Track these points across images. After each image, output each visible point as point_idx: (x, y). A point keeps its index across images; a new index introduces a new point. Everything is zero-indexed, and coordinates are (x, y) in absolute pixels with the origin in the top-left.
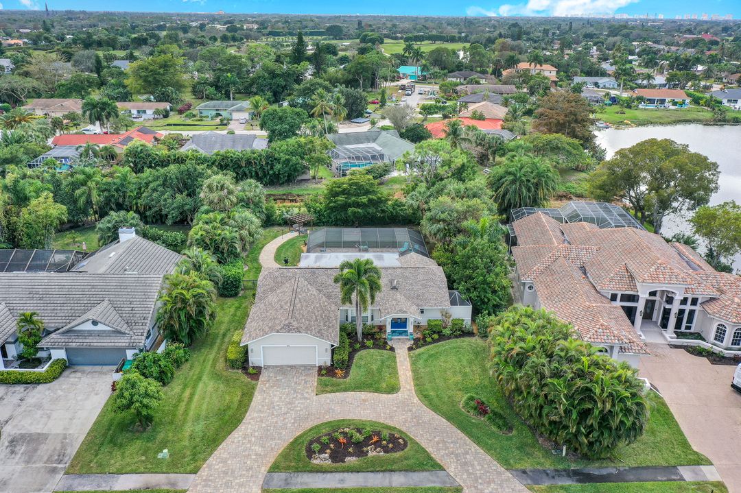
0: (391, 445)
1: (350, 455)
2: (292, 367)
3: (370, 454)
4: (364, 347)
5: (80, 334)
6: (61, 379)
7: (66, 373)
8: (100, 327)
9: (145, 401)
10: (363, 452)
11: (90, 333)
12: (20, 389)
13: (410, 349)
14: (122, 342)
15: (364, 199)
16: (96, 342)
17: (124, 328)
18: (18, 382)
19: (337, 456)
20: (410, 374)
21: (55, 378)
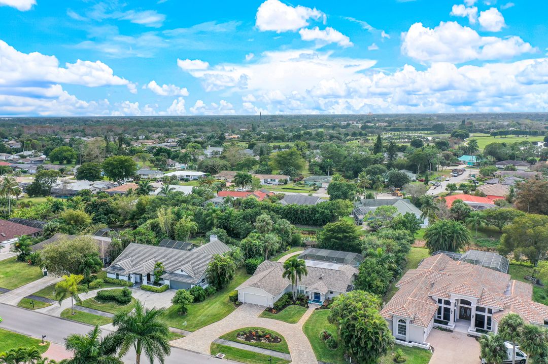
0: (273, 340)
1: (254, 339)
2: (256, 305)
3: (262, 341)
4: (294, 303)
5: (176, 275)
6: (165, 292)
7: (168, 291)
8: (184, 273)
9: (183, 300)
10: (260, 340)
11: (180, 275)
12: (149, 293)
13: (317, 309)
14: (190, 281)
15: (341, 235)
16: (181, 279)
17: (192, 275)
18: (150, 290)
19: (248, 338)
20: (307, 318)
21: (162, 292)
